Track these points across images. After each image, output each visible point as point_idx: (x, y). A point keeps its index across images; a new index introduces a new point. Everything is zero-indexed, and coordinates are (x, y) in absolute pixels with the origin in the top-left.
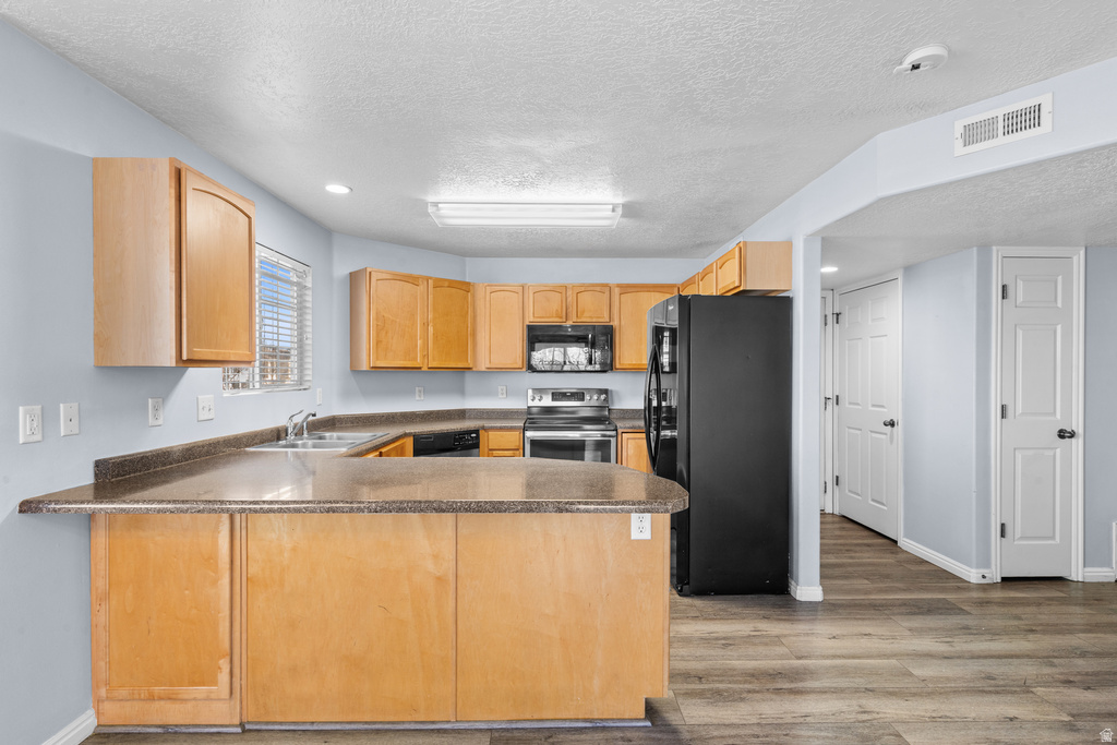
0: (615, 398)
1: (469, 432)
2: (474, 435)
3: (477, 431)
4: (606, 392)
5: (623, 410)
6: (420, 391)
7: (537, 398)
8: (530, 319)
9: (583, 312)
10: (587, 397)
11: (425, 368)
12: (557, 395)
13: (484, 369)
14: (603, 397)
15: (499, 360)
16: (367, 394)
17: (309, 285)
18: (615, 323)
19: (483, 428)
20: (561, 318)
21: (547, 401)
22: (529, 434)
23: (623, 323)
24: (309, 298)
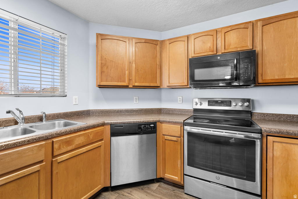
0: (256, 105)
1: (149, 123)
2: (153, 125)
3: (155, 123)
4: (248, 100)
5: (264, 114)
6: (136, 99)
7: (199, 104)
8: (192, 55)
9: (230, 45)
10: (233, 104)
11: (131, 86)
12: (211, 102)
13: (166, 87)
14: (246, 104)
15: (175, 82)
16: (107, 100)
17: (66, 44)
18: (258, 49)
19: (159, 121)
20: (213, 51)
21: (205, 106)
22: (188, 128)
23: (265, 48)
24: (66, 51)
